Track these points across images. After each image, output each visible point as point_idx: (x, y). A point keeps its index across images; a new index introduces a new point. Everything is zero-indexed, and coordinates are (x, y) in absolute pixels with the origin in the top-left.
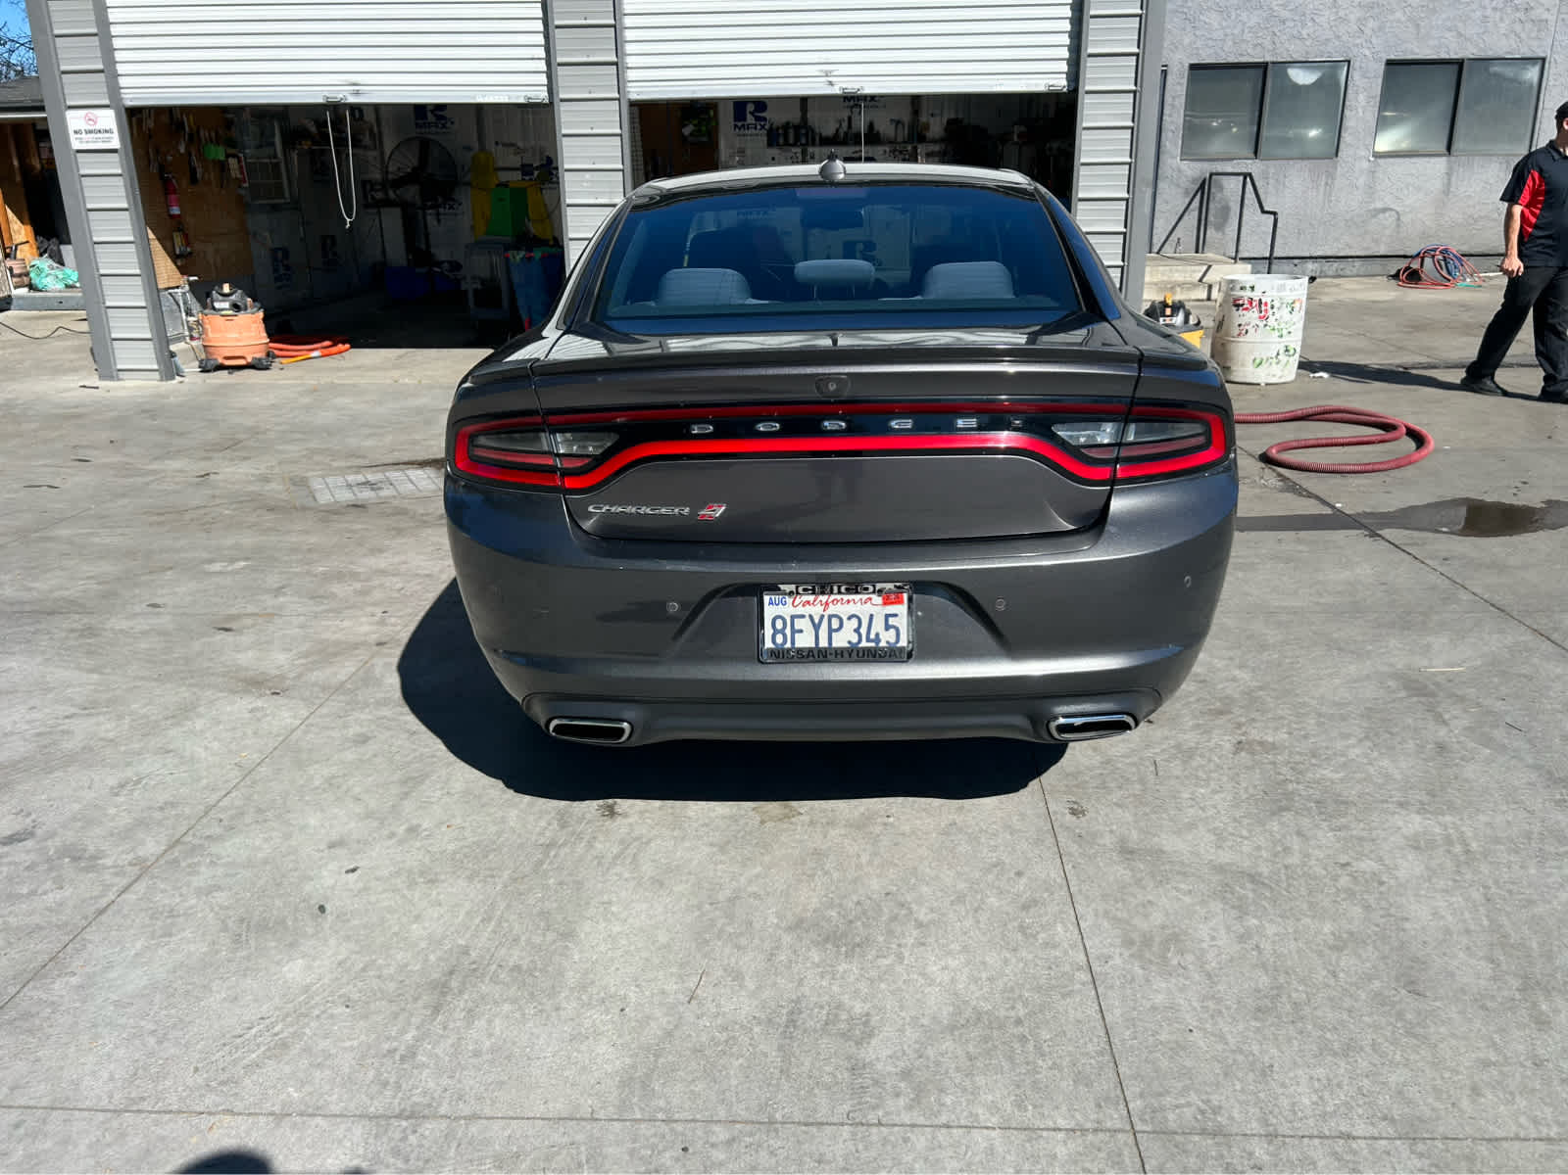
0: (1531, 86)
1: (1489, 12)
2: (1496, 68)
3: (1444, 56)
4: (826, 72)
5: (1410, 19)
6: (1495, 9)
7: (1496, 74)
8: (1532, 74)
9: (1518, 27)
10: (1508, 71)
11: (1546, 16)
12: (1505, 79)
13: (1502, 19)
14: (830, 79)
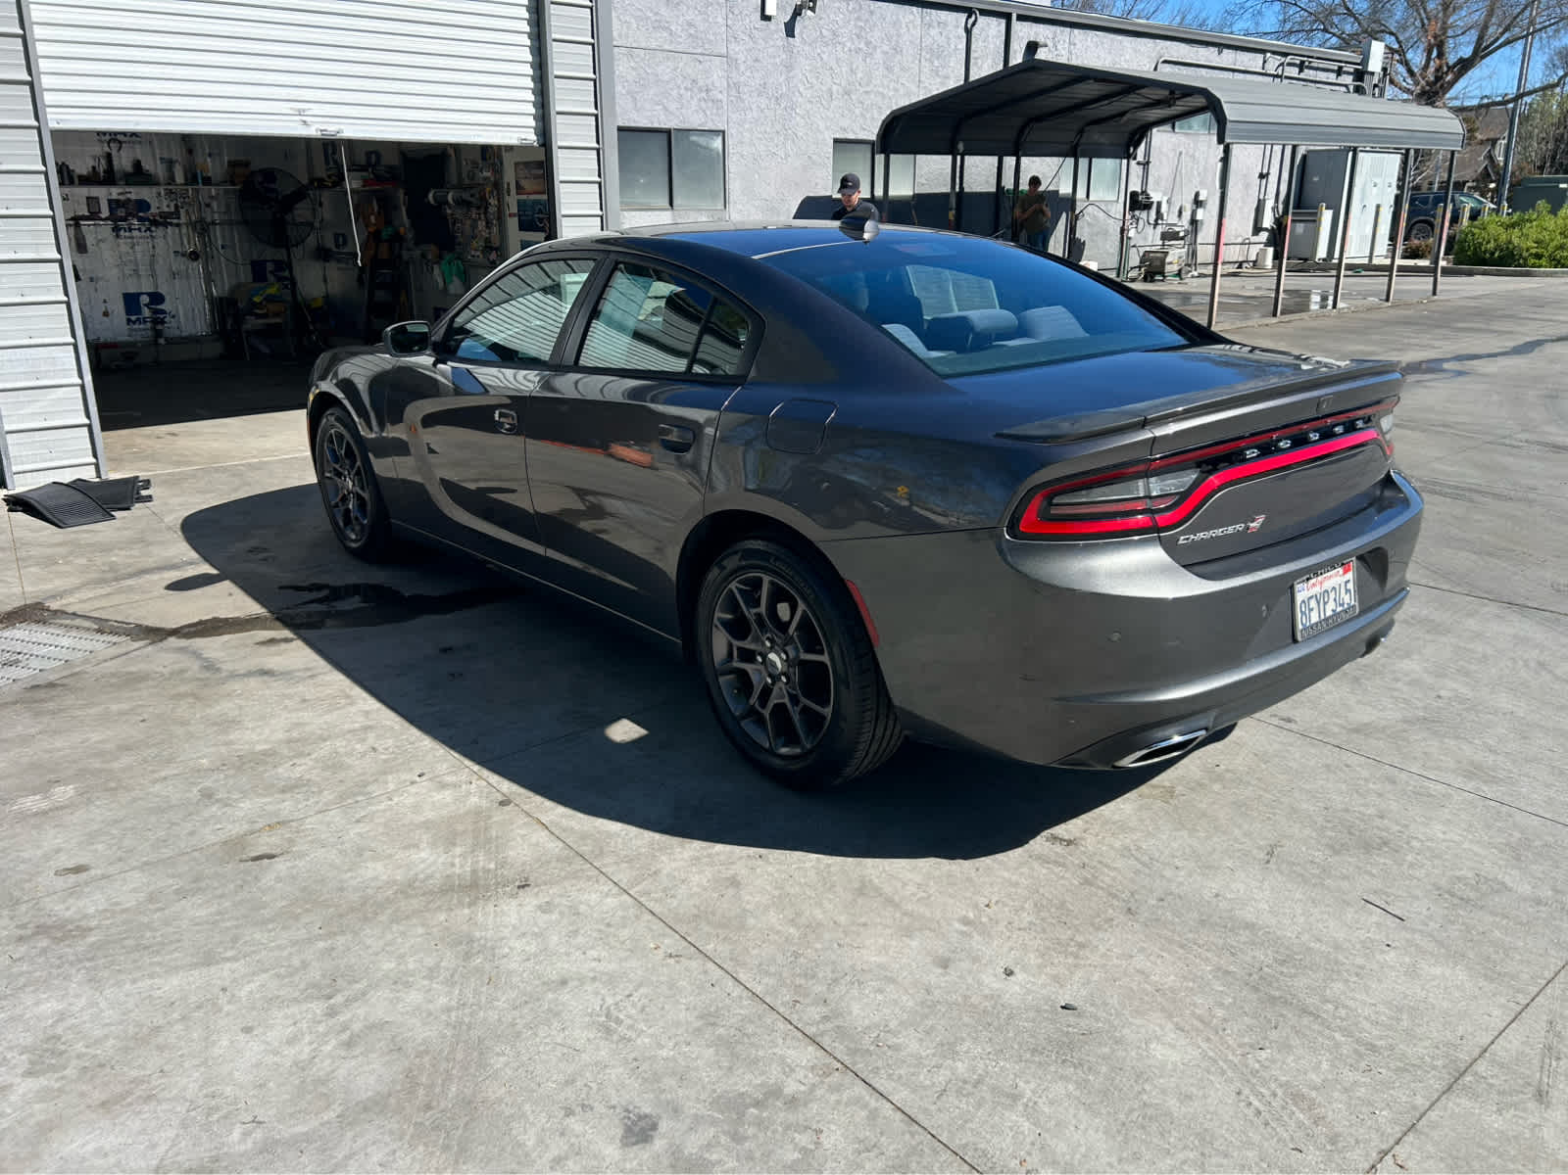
0: (718, 154)
1: (682, 91)
2: (694, 138)
3: (656, 125)
4: (299, 110)
5: (628, 93)
6: (686, 89)
7: (693, 142)
8: (717, 143)
9: (703, 104)
10: (701, 140)
11: (720, 96)
12: (700, 146)
13: (692, 98)
14: (304, 118)
